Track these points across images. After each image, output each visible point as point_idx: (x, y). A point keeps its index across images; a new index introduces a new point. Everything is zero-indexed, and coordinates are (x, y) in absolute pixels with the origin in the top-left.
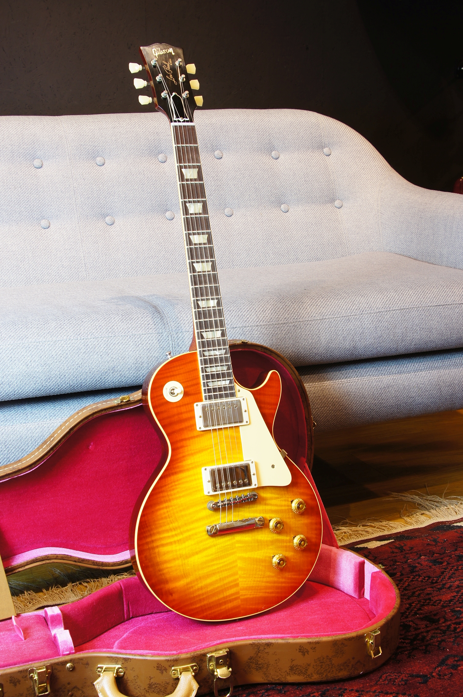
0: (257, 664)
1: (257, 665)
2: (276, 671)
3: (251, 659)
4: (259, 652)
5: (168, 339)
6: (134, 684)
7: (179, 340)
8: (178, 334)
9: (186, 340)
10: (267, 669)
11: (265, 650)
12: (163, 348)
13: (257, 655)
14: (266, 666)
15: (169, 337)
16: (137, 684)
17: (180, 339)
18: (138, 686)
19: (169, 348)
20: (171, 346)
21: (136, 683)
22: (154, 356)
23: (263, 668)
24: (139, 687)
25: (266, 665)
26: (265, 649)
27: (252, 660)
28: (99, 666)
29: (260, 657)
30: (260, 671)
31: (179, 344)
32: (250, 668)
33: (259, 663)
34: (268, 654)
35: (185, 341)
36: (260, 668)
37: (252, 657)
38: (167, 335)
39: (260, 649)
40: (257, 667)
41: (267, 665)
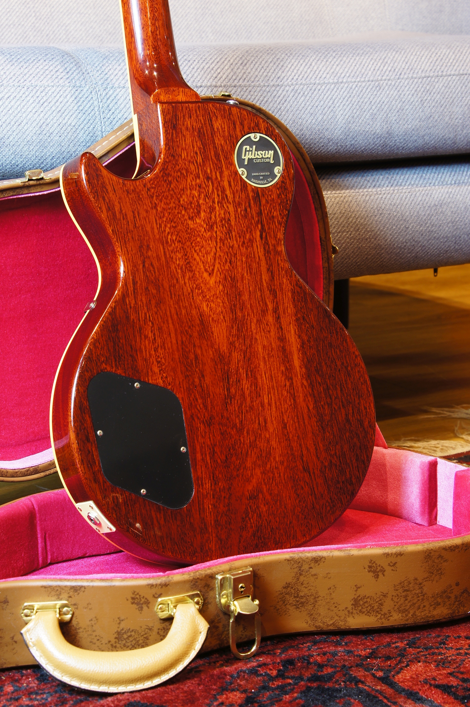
0: (297, 597)
1: (298, 599)
2: (329, 609)
3: (288, 587)
4: (301, 574)
5: (91, 96)
6: (91, 635)
7: (109, 101)
8: (107, 91)
9: (121, 100)
10: (314, 606)
11: (311, 570)
12: (83, 111)
13: (298, 579)
14: (312, 601)
15: (93, 93)
16: (94, 634)
17: (111, 99)
18: (98, 638)
19: (93, 113)
20: (96, 109)
21: (94, 631)
22: (69, 123)
23: (307, 603)
24: (98, 640)
25: (313, 597)
26: (311, 568)
27: (289, 589)
28: (26, 604)
29: (302, 584)
30: (303, 609)
31: (110, 106)
32: (285, 605)
33: (302, 594)
34: (317, 578)
35: (119, 103)
36: (302, 603)
37: (289, 584)
38: (90, 91)
39: (302, 569)
40: (298, 601)
41: (315, 598)
